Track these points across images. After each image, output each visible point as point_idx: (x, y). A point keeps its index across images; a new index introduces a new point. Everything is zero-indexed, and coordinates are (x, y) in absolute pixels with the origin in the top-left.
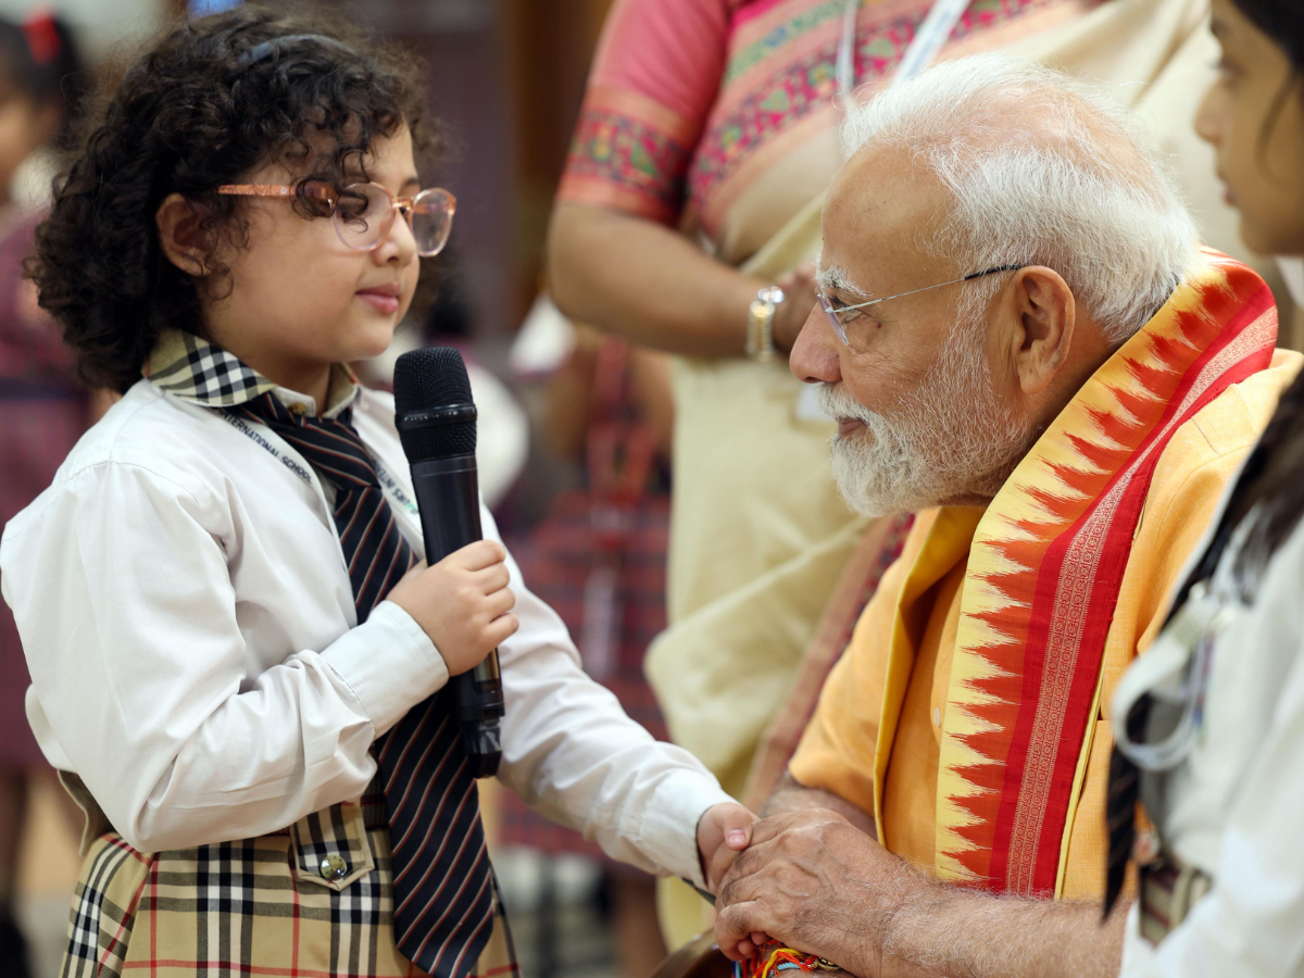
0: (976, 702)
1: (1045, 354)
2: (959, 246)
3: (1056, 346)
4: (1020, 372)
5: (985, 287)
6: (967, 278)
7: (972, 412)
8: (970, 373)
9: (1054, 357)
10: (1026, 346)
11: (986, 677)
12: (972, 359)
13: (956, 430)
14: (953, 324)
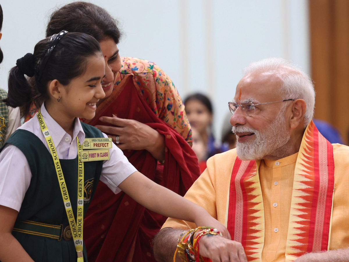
0: (299, 208)
1: (297, 120)
2: (283, 93)
3: (300, 118)
4: (291, 123)
5: (287, 103)
6: (283, 101)
7: (281, 131)
8: (281, 122)
9: (299, 121)
10: (292, 118)
11: (302, 203)
12: (282, 119)
13: (277, 135)
14: (279, 111)
